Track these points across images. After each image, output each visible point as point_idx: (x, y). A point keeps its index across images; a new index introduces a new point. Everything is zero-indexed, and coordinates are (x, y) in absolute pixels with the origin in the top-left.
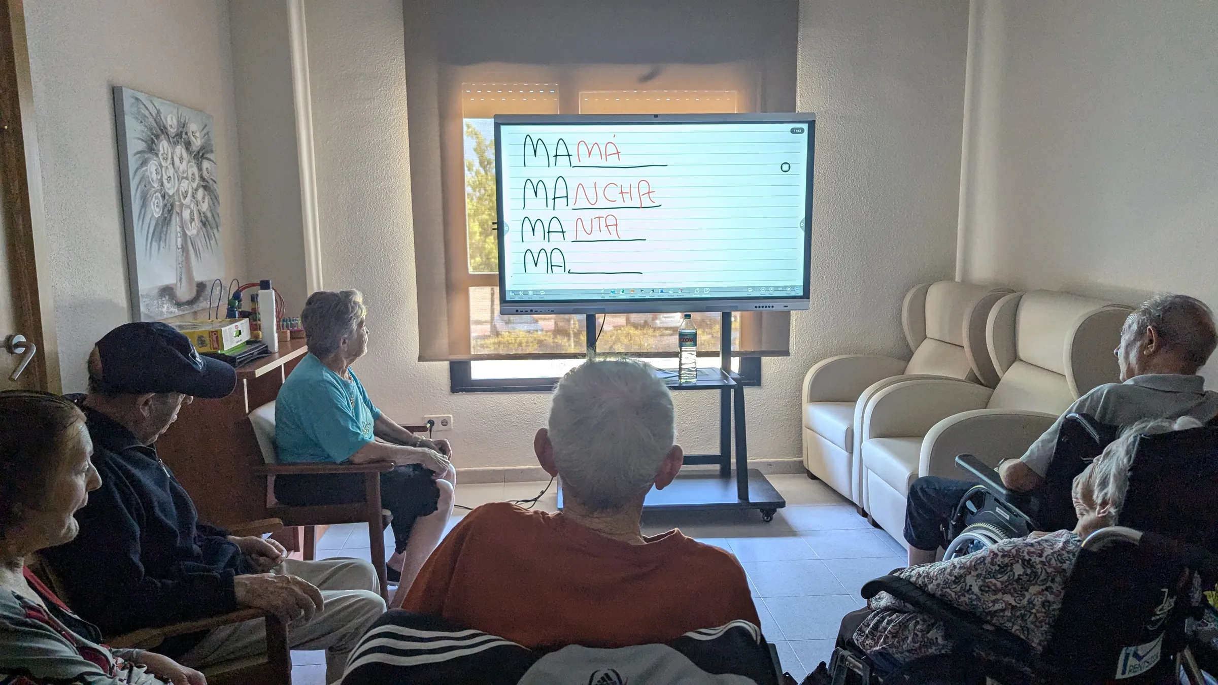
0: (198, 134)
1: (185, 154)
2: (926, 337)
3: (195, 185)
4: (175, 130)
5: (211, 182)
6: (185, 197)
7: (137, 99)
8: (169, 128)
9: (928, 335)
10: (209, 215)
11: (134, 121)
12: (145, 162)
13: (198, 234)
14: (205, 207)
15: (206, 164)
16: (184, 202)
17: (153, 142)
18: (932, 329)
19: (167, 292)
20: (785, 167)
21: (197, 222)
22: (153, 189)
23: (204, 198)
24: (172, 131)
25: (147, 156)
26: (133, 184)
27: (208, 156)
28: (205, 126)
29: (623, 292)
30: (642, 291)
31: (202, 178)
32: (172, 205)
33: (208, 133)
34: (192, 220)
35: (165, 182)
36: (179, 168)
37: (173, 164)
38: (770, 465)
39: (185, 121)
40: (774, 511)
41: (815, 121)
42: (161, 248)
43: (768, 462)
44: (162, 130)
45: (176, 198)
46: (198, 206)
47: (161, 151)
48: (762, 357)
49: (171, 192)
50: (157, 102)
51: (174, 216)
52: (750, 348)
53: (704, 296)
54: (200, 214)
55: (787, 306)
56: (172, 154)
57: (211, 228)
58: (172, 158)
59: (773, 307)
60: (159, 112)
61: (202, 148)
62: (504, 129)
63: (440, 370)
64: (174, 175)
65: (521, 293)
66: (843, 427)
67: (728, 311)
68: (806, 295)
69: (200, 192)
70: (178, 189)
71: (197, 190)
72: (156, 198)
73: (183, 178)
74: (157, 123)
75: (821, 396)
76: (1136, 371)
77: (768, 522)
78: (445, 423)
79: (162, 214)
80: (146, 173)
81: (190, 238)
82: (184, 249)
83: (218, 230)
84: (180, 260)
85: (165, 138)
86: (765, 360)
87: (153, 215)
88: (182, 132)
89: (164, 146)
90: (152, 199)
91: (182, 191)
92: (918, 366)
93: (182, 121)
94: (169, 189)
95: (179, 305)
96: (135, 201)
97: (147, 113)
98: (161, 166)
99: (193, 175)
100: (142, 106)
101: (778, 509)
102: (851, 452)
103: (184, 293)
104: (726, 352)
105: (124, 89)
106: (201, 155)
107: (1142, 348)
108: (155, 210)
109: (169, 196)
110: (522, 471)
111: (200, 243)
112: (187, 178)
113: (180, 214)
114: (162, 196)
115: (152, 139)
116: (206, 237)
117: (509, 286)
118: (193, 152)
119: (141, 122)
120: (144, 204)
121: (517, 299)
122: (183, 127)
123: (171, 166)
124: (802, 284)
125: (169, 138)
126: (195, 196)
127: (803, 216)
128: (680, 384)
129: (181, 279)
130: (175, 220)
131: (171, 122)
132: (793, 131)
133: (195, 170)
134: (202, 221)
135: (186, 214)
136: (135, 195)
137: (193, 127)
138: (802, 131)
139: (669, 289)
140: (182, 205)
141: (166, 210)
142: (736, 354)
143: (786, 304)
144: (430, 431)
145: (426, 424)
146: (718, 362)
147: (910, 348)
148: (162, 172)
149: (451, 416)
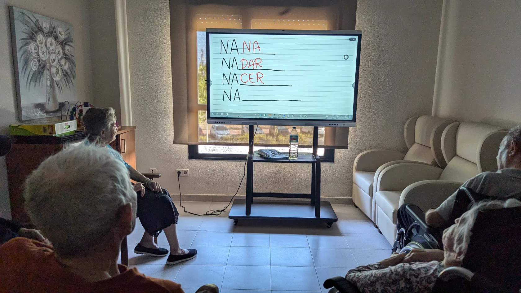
0: (63, 33)
1: (54, 41)
2: (414, 142)
3: (60, 57)
4: (48, 30)
5: (70, 56)
6: (53, 62)
7: (23, 13)
8: (44, 29)
9: (416, 141)
10: (68, 71)
11: (21, 23)
12: (27, 44)
13: (61, 80)
14: (66, 67)
15: (67, 48)
16: (52, 64)
17: (33, 34)
18: (418, 139)
19: (40, 106)
20: (346, 57)
21: (60, 75)
22: (32, 57)
23: (65, 63)
24: (46, 30)
25: (28, 41)
26: (19, 55)
27: (69, 43)
28: (68, 29)
29: (265, 115)
30: (275, 115)
31: (64, 53)
32: (45, 66)
33: (69, 33)
34: (57, 73)
35: (41, 54)
36: (50, 48)
37: (46, 46)
38: (337, 200)
39: (55, 26)
40: (332, 223)
41: (361, 34)
42: (37, 85)
43: (335, 198)
44: (39, 29)
45: (47, 62)
46: (61, 67)
47: (39, 39)
48: (335, 149)
49: (44, 59)
50: (36, 15)
51: (45, 71)
52: (329, 144)
53: (304, 118)
54: (63, 70)
55: (344, 125)
56: (45, 41)
57: (70, 78)
58: (46, 43)
59: (337, 125)
60: (37, 21)
61: (66, 40)
62: (211, 35)
63: (184, 149)
64: (46, 51)
65: (217, 114)
66: (368, 184)
67: (317, 126)
68: (354, 120)
69: (63, 61)
70: (49, 58)
71: (61, 59)
72: (34, 61)
73: (52, 53)
74: (36, 26)
75: (362, 169)
76: (504, 166)
77: (329, 228)
78: (185, 173)
79: (38, 69)
80: (28, 49)
81: (56, 81)
82: (52, 86)
83: (74, 79)
84: (49, 92)
85: (41, 33)
86: (336, 150)
87: (31, 69)
88: (52, 31)
89: (40, 37)
90: (31, 61)
91: (51, 60)
92: (410, 156)
93: (53, 26)
94: (42, 58)
95: (47, 112)
96: (20, 62)
97: (29, 20)
98: (38, 47)
99: (59, 52)
100: (27, 17)
101: (334, 222)
102: (372, 197)
103: (51, 106)
104: (315, 146)
105: (14, 8)
106: (64, 43)
107: (509, 153)
108: (33, 67)
109: (43, 61)
110: (220, 197)
111: (63, 84)
112: (55, 53)
113: (50, 70)
114: (38, 60)
115: (33, 33)
116: (66, 82)
117: (212, 110)
118: (60, 41)
119: (26, 25)
120: (26, 62)
121: (215, 116)
122: (54, 29)
123: (45, 47)
124: (352, 114)
125: (44, 34)
126: (60, 62)
127: (354, 81)
128: (290, 160)
129: (49, 101)
130: (46, 72)
131: (46, 26)
132: (350, 39)
133: (60, 49)
134: (63, 74)
135: (54, 70)
136: (20, 60)
137: (59, 29)
138: (355, 39)
139: (288, 114)
140: (51, 66)
141: (40, 67)
142: (321, 147)
143: (344, 124)
144: (179, 176)
145: (177, 173)
146: (311, 150)
147: (407, 147)
148: (38, 49)
149: (188, 170)
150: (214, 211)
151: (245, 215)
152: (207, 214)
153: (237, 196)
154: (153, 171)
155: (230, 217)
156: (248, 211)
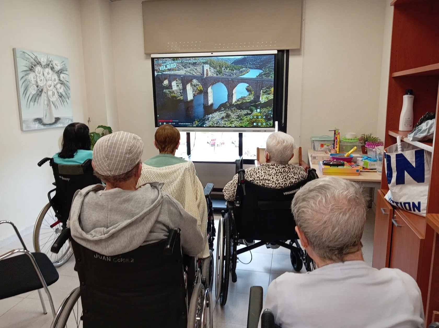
0: (59, 65)
1: (50, 71)
4: (46, 63)
5: (65, 82)
6: (50, 87)
7: (24, 52)
8: (42, 62)
10: (64, 94)
11: (22, 60)
12: (28, 74)
13: (57, 100)
14: (61, 90)
15: (62, 75)
19: (38, 120)
21: (56, 96)
22: (31, 84)
23: (61, 87)
26: (20, 83)
27: (64, 72)
31: (60, 80)
32: (42, 90)
33: (64, 64)
35: (39, 81)
36: (47, 77)
39: (51, 60)
42: (36, 104)
44: (37, 63)
45: (45, 87)
47: (37, 71)
50: (35, 53)
51: (43, 94)
54: (58, 93)
57: (65, 98)
58: (43, 73)
60: (36, 57)
61: (61, 69)
64: (44, 79)
70: (46, 84)
72: (33, 87)
74: (35, 61)
79: (36, 92)
80: (28, 78)
81: (52, 101)
82: (48, 105)
83: (68, 99)
84: (46, 109)
85: (39, 66)
87: (31, 93)
95: (44, 125)
96: (21, 89)
97: (29, 57)
98: (37, 76)
103: (48, 121)
105: (17, 49)
106: (60, 72)
108: (33, 91)
109: (41, 86)
111: (58, 103)
112: (51, 80)
113: (47, 93)
114: (36, 86)
115: (32, 66)
116: (61, 101)
118: (56, 71)
119: (26, 60)
120: (26, 89)
122: (50, 62)
123: (42, 76)
125: (42, 66)
126: (56, 86)
129: (46, 116)
133: (56, 77)
134: (59, 96)
136: (22, 86)
137: (55, 62)
140: (48, 90)
141: (39, 91)
148: (37, 78)
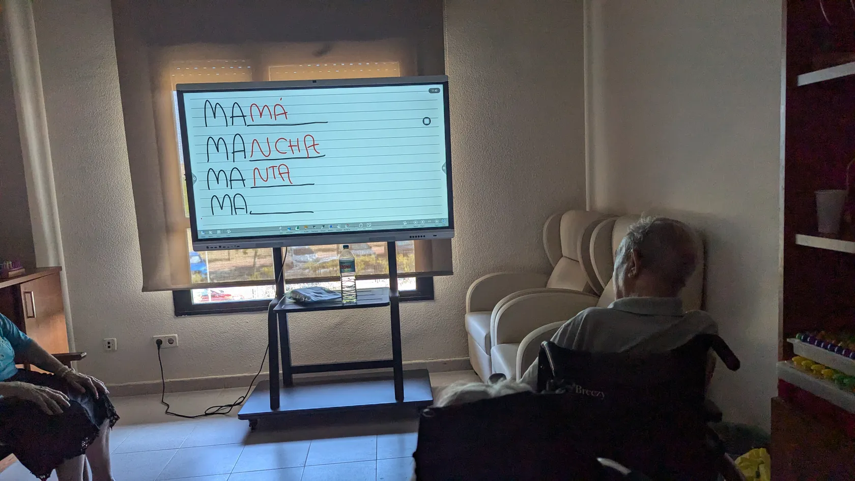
2: (561, 256)
9: (563, 255)
18: (565, 251)
20: (427, 121)
29: (298, 228)
30: (314, 226)
38: (445, 364)
41: (448, 82)
43: (442, 362)
48: (434, 277)
52: (422, 269)
53: (367, 229)
55: (436, 236)
59: (425, 236)
62: (186, 96)
63: (165, 298)
65: (210, 232)
66: (484, 334)
67: (392, 241)
68: (451, 226)
75: (475, 309)
76: (624, 293)
78: (171, 341)
86: (436, 279)
92: (555, 282)
102: (490, 355)
104: (393, 275)
107: (627, 271)
110: (239, 378)
117: (200, 227)
121: (207, 237)
124: (448, 217)
127: (444, 160)
128: (344, 304)
132: (431, 91)
138: (439, 91)
139: (337, 224)
142: (406, 275)
143: (435, 234)
144: (159, 349)
145: (155, 343)
146: (385, 283)
147: (551, 265)
149: (176, 335)
150: (222, 407)
151: (270, 410)
152: (206, 415)
153: (261, 375)
154: (109, 343)
155: (242, 417)
156: (275, 403)
